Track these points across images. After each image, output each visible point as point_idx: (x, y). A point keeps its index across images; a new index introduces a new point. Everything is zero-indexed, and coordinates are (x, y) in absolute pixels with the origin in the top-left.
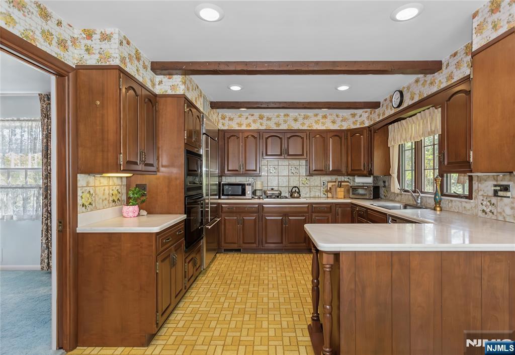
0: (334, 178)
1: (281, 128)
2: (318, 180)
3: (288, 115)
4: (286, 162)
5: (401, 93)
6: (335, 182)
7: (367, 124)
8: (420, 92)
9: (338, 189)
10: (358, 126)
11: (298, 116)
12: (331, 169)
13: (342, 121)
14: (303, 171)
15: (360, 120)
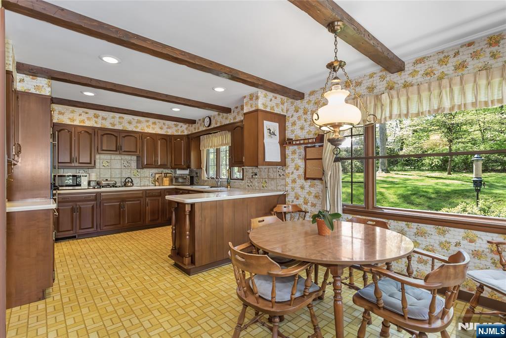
0: (160, 170)
1: (116, 128)
2: (148, 172)
3: (123, 118)
4: (119, 157)
5: (210, 118)
6: (162, 173)
7: (186, 133)
8: (220, 121)
9: (165, 179)
10: (179, 134)
11: (132, 120)
12: (159, 164)
13: (167, 128)
14: (134, 164)
15: (181, 129)
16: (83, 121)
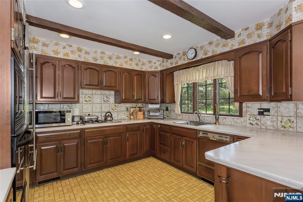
0: (134, 105)
1: (98, 62)
2: (123, 106)
3: (104, 53)
4: (99, 92)
5: (195, 50)
6: (136, 108)
7: (159, 69)
8: (213, 50)
9: (140, 113)
10: (153, 70)
11: (112, 56)
12: (135, 98)
14: (112, 99)
15: (154, 66)
16: (67, 54)
